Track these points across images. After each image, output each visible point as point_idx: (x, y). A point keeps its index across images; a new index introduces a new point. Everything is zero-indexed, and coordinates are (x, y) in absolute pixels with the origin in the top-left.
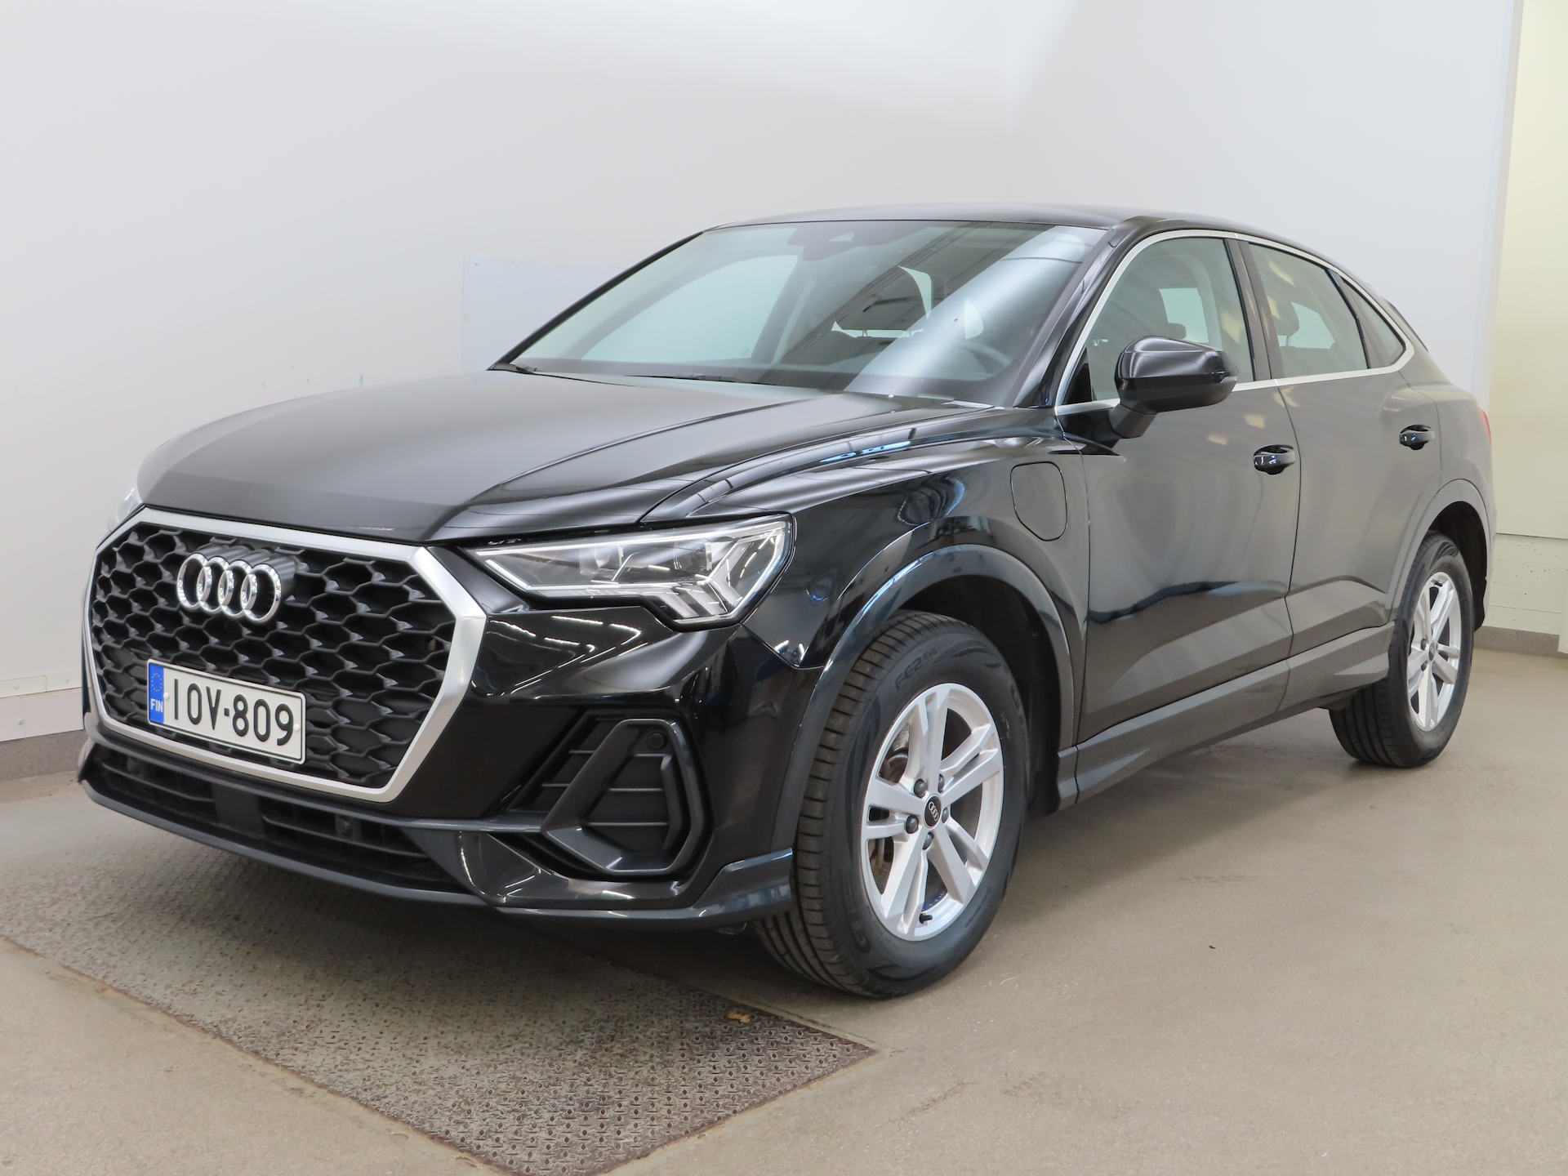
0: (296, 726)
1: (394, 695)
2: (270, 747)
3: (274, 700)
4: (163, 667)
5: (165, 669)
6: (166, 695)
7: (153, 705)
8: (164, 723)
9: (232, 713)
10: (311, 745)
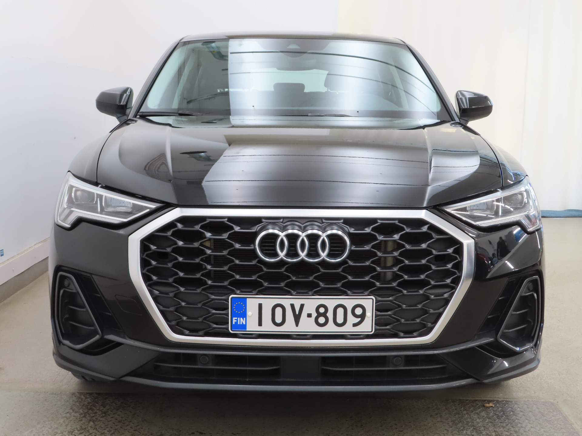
0: (369, 314)
1: (435, 287)
2: (348, 328)
3: (349, 302)
4: (246, 298)
5: (248, 299)
6: (249, 313)
7: (234, 321)
8: (247, 330)
9: (314, 315)
10: (378, 322)
